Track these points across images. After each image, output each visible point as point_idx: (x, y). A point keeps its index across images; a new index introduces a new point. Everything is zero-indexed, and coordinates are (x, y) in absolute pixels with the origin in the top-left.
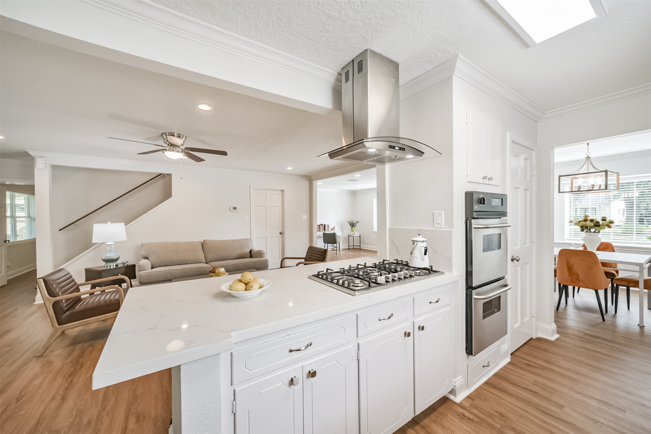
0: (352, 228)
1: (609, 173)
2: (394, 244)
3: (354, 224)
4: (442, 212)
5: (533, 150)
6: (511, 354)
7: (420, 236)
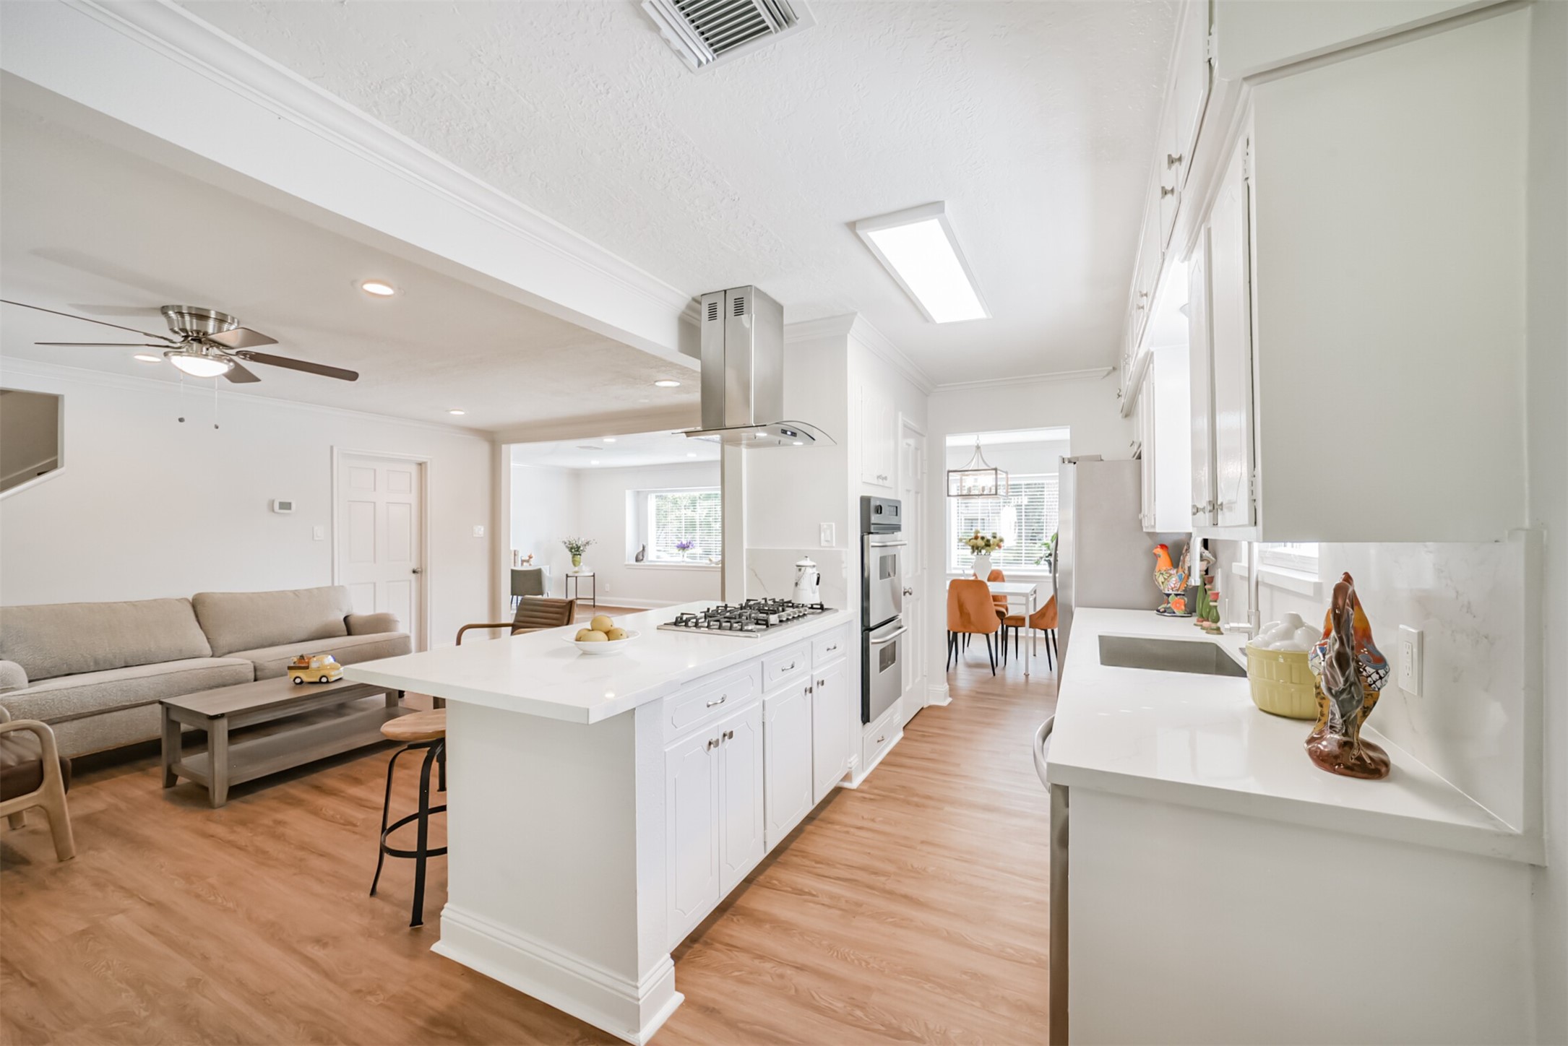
0: (573, 557)
1: (999, 472)
2: (756, 575)
3: (578, 548)
4: (832, 525)
5: (924, 436)
6: (904, 728)
7: (808, 559)
